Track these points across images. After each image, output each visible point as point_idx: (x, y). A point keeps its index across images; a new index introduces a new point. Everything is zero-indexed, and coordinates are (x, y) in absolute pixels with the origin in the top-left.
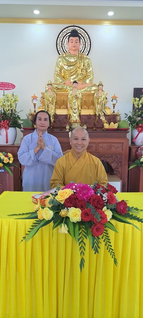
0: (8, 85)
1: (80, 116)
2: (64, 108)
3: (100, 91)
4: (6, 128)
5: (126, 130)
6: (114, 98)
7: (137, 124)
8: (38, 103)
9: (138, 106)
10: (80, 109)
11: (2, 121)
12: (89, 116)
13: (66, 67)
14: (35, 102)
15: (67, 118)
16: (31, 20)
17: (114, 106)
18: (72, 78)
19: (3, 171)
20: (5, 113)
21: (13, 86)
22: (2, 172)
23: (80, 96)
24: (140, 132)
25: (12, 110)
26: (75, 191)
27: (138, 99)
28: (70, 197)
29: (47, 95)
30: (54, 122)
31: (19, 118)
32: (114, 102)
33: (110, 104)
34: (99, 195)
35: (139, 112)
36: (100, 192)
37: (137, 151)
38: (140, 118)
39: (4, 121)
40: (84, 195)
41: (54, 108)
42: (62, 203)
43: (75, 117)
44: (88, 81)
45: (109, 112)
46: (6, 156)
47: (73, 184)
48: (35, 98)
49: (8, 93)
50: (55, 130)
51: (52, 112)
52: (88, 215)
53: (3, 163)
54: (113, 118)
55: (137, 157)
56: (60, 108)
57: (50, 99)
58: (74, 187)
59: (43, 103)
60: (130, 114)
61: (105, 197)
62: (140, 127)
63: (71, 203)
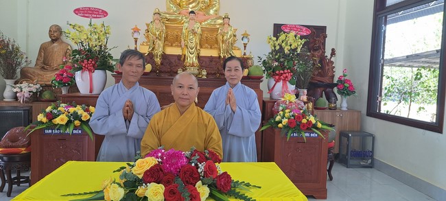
0: (98, 11)
1: (199, 57)
2: (177, 46)
3: (226, 26)
4: (90, 71)
5: (259, 79)
6: (245, 36)
7: (273, 72)
8: (141, 38)
9: (275, 47)
10: (198, 48)
11: (86, 61)
12: (211, 58)
14: (136, 35)
15: (179, 60)
17: (245, 47)
18: (191, 6)
19: (80, 132)
20: (90, 50)
21: (105, 14)
22: (78, 134)
23: (199, 31)
24: (277, 81)
25: (101, 46)
26: (160, 160)
27: (275, 38)
28: (151, 168)
29: (153, 27)
30: (162, 64)
31: (111, 57)
32: (245, 41)
33: (239, 44)
34: (193, 165)
35: (276, 55)
36: (196, 162)
37: (273, 106)
38: (277, 63)
39: (88, 60)
40: (171, 165)
41: (162, 45)
42: (140, 177)
43: (192, 59)
44: (212, 12)
45: (237, 54)
46: (87, 110)
47: (159, 151)
48: (136, 30)
49: (97, 22)
50: (163, 75)
51: (159, 51)
52: (174, 193)
53: (81, 120)
54: (245, 63)
55: (273, 114)
56: (172, 46)
57: (157, 33)
58: (160, 155)
59: (148, 37)
60: (264, 58)
61: (202, 167)
62: (277, 75)
63: (152, 177)
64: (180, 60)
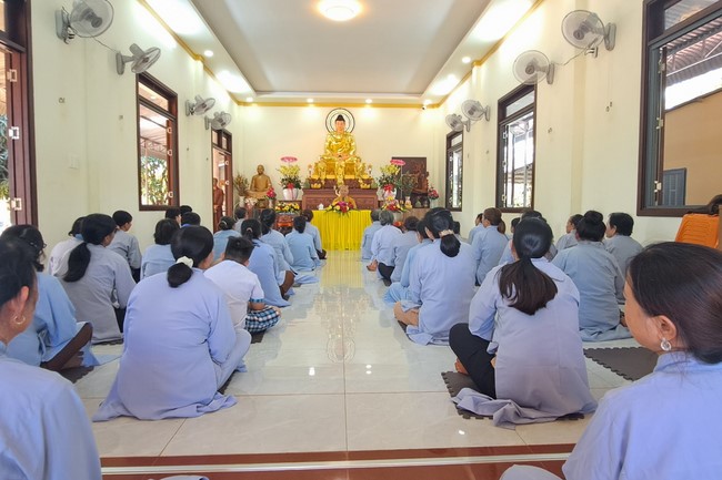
0: (292, 158)
1: (344, 179)
3: (359, 161)
5: (376, 189)
6: (370, 167)
7: (384, 185)
8: (313, 171)
9: (384, 174)
10: (344, 174)
12: (351, 180)
13: (334, 143)
16: (304, 104)
20: (290, 178)
21: (295, 159)
23: (344, 165)
24: (386, 190)
25: (295, 176)
29: (320, 165)
31: (300, 182)
33: (367, 171)
38: (385, 181)
39: (290, 183)
41: (324, 174)
43: (340, 180)
45: (366, 177)
48: (310, 166)
49: (294, 164)
51: (323, 177)
54: (368, 181)
57: (322, 168)
60: (379, 178)
62: (386, 187)
64: (334, 181)
